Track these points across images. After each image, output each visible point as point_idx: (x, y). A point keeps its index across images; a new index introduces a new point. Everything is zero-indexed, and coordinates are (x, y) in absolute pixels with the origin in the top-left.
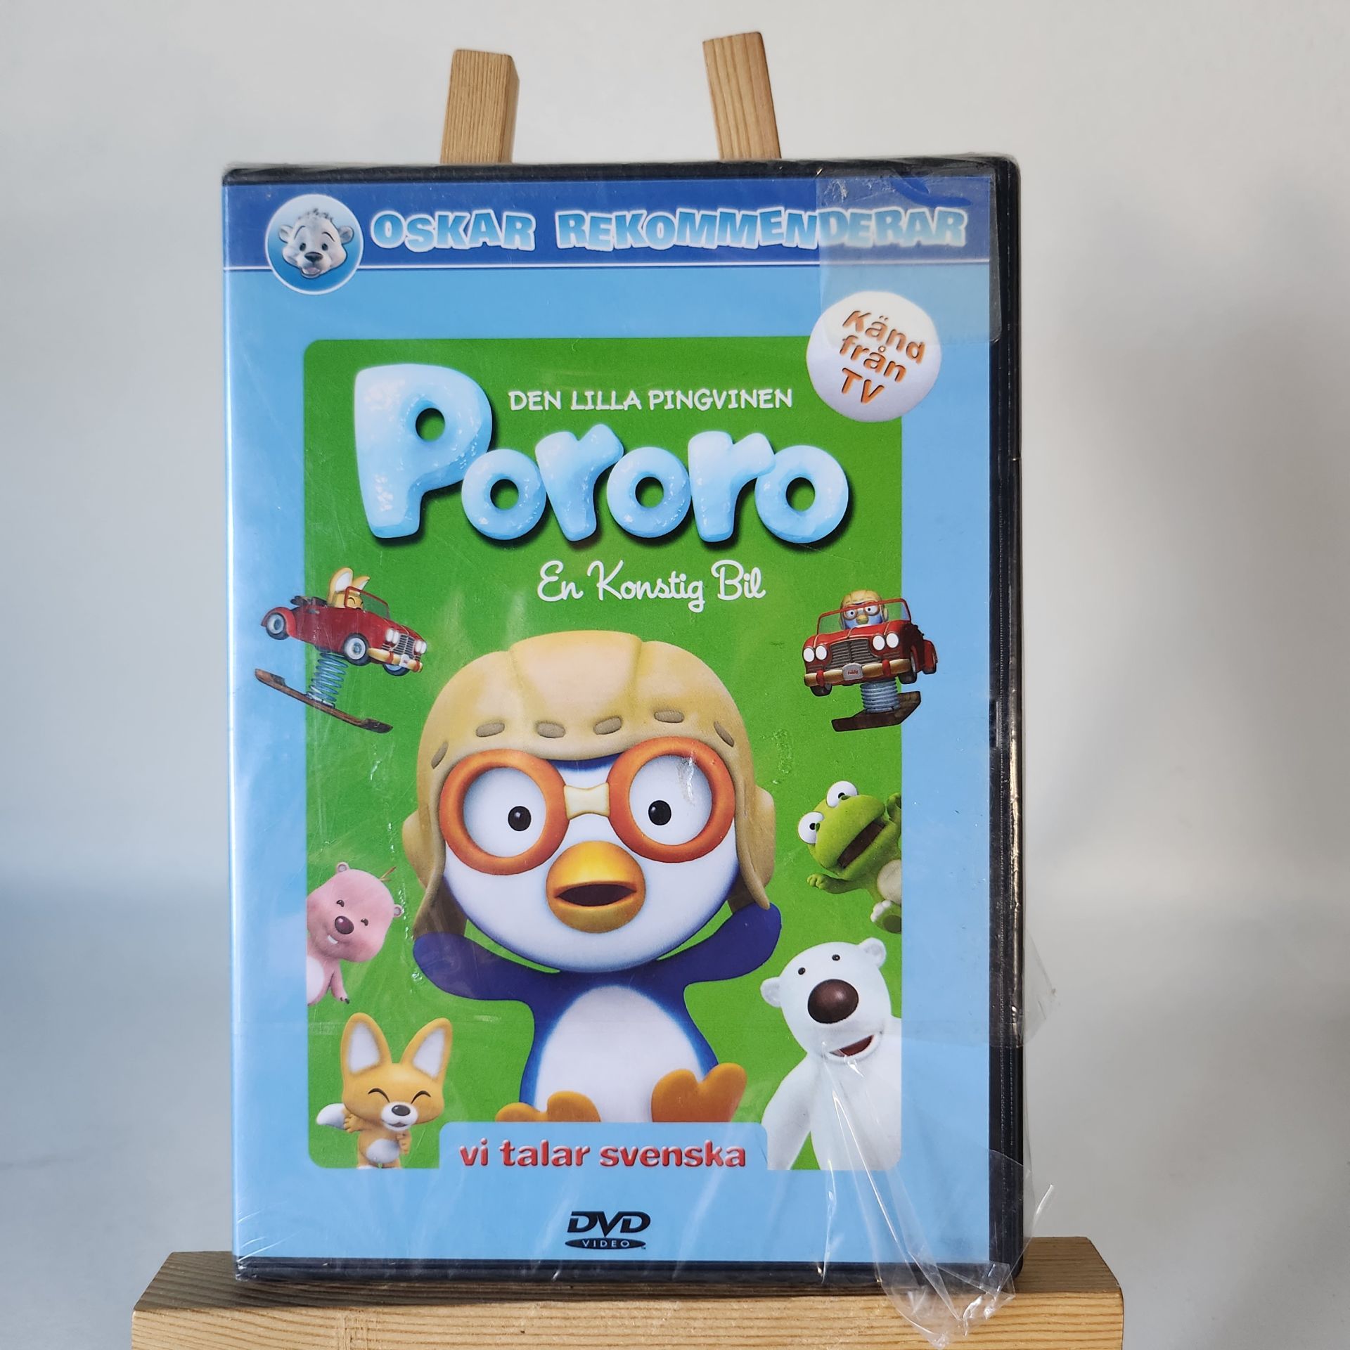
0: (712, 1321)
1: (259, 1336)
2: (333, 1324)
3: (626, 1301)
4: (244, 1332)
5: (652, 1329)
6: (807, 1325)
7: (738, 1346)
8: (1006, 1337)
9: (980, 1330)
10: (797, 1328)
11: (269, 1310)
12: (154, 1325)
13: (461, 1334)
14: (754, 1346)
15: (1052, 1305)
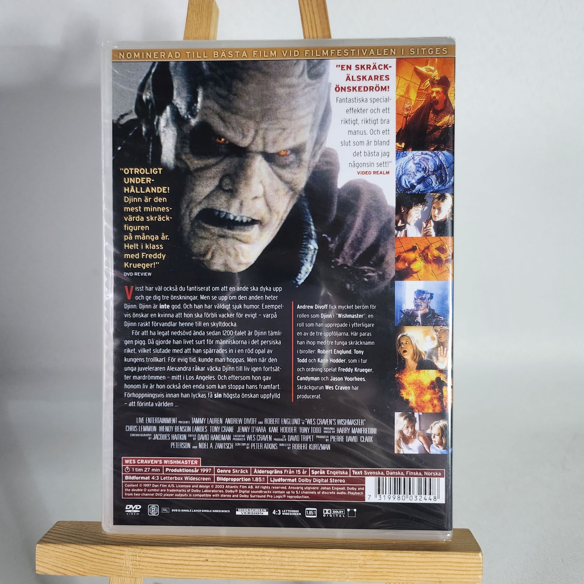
0: (292, 559)
1: (91, 557)
2: (123, 553)
3: (254, 548)
4: (84, 555)
5: (266, 561)
6: (335, 562)
7: (304, 570)
8: (427, 571)
9: (415, 567)
10: (331, 563)
11: (95, 546)
12: (46, 550)
13: (180, 560)
14: (311, 571)
15: (449, 558)
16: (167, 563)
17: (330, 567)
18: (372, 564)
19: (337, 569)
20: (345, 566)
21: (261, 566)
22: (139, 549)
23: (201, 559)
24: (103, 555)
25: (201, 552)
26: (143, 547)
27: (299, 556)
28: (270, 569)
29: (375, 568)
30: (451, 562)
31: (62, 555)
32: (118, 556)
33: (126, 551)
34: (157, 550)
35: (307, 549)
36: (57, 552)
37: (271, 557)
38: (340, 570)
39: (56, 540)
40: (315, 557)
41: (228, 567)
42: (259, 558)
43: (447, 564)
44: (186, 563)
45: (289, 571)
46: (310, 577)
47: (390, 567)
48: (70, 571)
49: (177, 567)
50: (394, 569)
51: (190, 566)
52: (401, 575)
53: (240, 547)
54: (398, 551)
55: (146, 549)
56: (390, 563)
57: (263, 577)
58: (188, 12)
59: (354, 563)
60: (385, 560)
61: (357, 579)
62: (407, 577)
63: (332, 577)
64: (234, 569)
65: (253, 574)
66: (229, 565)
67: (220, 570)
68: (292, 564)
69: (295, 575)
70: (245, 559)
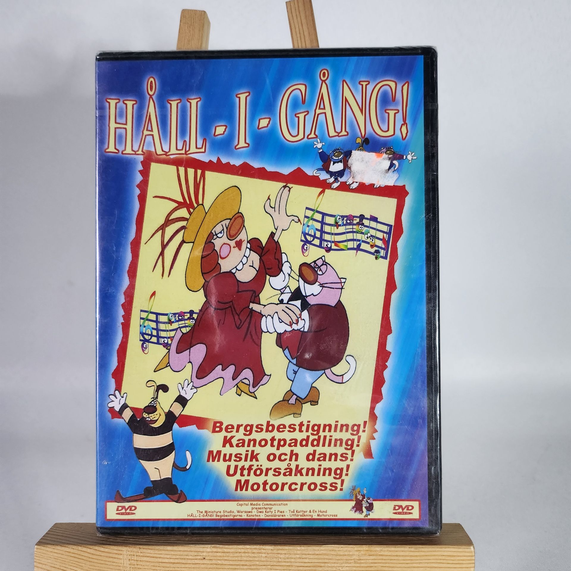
0: (288, 555)
1: (89, 558)
2: (121, 553)
3: (250, 545)
4: (82, 556)
5: (263, 558)
6: (331, 557)
7: (300, 566)
8: (421, 565)
9: (409, 562)
10: (327, 559)
11: (93, 546)
12: (44, 552)
13: (177, 559)
14: (307, 567)
15: (442, 551)
16: (164, 561)
17: (325, 563)
18: (367, 559)
19: (333, 565)
20: (339, 561)
21: (257, 563)
22: (137, 548)
23: (199, 557)
24: (102, 555)
25: (198, 550)
26: (141, 547)
27: (295, 552)
28: (267, 566)
29: (370, 563)
30: (443, 556)
31: (60, 556)
32: (116, 556)
33: (124, 551)
34: (155, 549)
35: (303, 546)
37: (268, 554)
38: (336, 566)
39: (55, 541)
40: (310, 553)
41: (225, 565)
42: (256, 555)
43: (440, 558)
44: (183, 561)
45: (285, 568)
47: (385, 562)
49: (174, 565)
50: (388, 563)
51: (188, 565)
54: (392, 546)
55: (143, 549)
56: (384, 558)
58: (180, 24)
59: (349, 558)
60: (380, 555)
64: (231, 567)
66: (226, 562)
67: (217, 568)
68: (288, 560)
70: (241, 556)
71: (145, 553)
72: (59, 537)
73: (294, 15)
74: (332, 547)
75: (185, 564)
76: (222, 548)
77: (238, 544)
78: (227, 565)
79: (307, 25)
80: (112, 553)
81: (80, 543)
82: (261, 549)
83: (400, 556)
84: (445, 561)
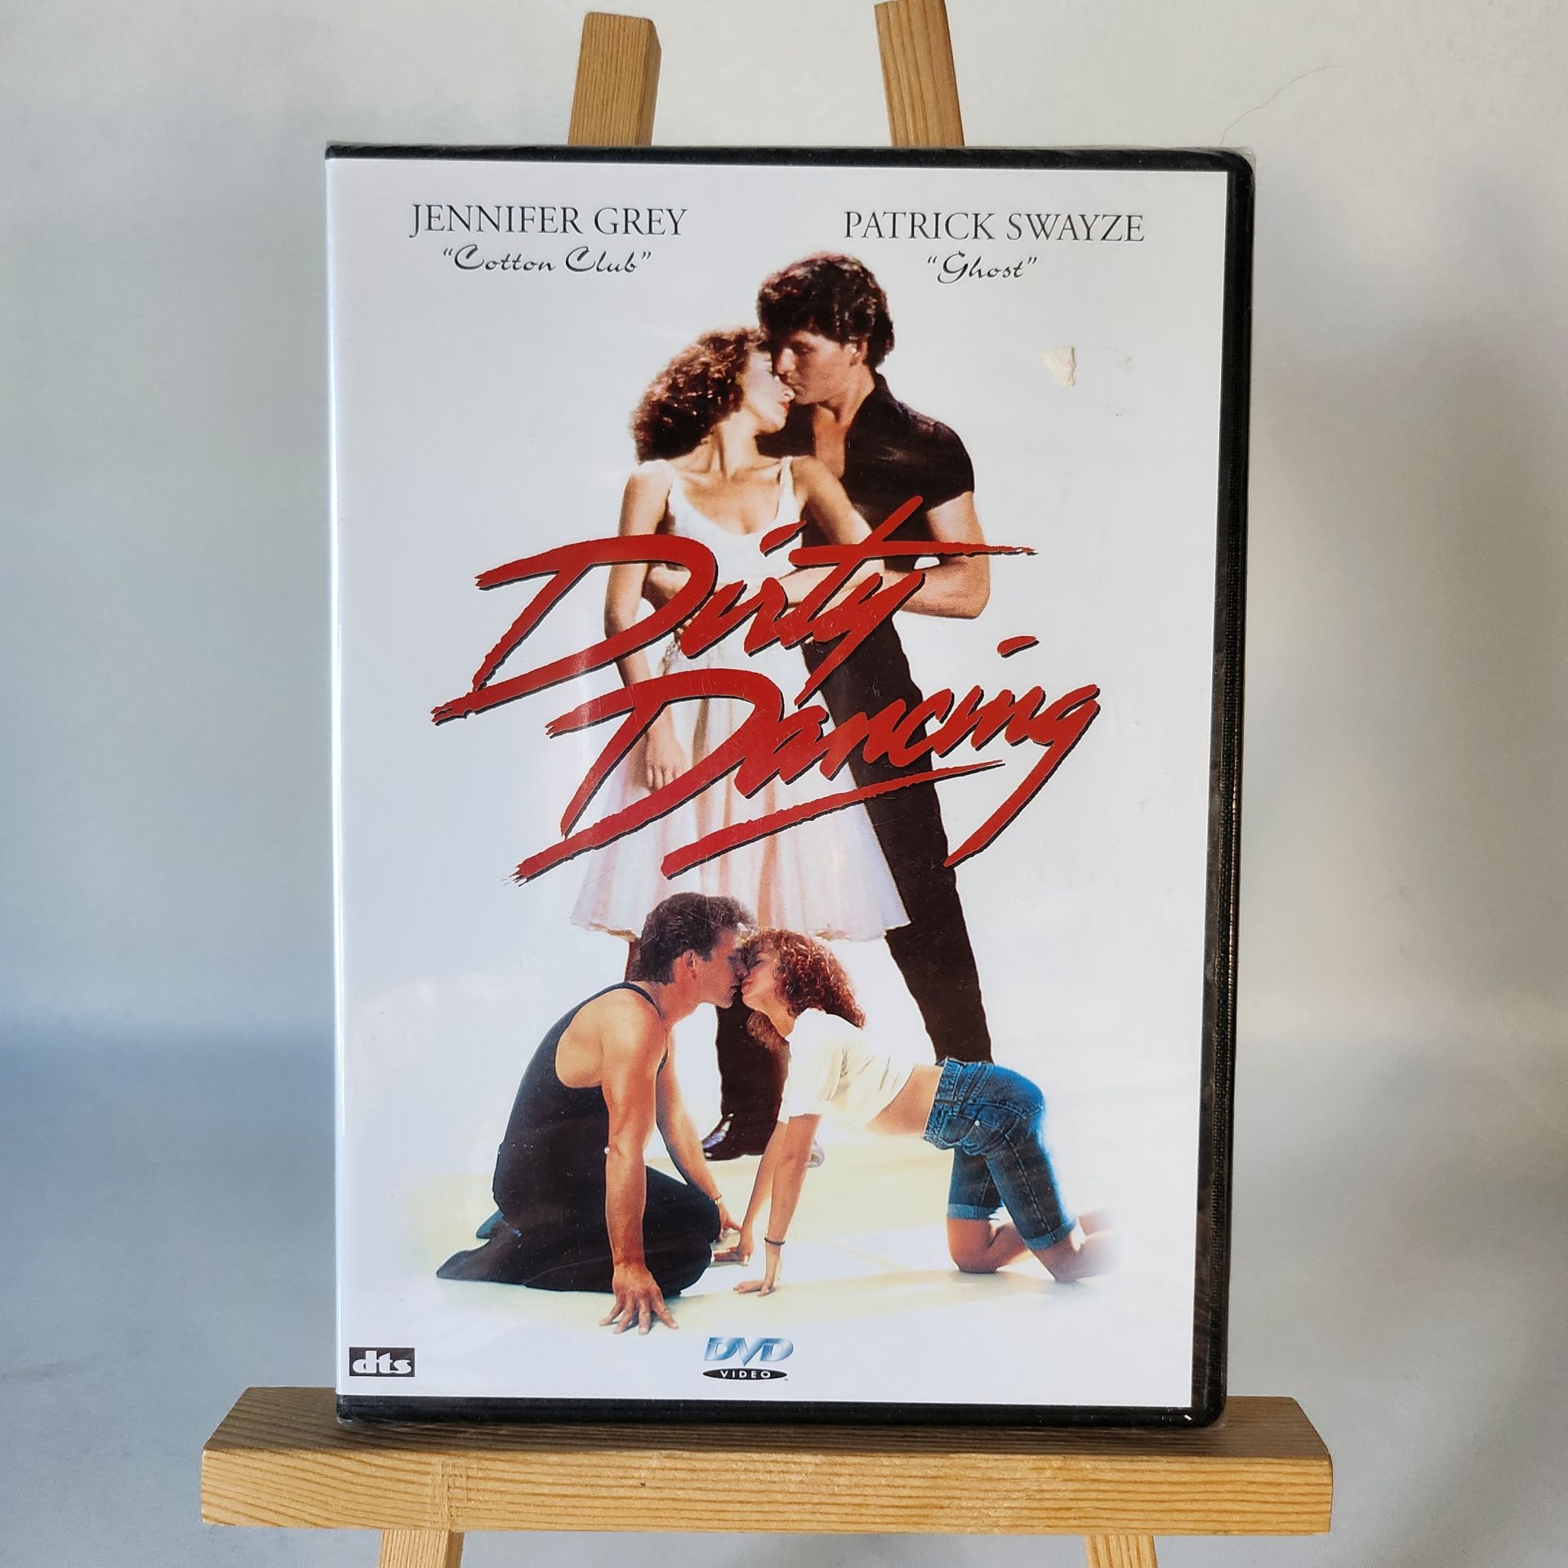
1: (344, 1482)
2: (429, 1470)
3: (761, 1452)
4: (327, 1477)
6: (967, 1486)
7: (889, 1507)
8: (1196, 1506)
9: (1165, 1497)
10: (957, 1488)
11: (356, 1453)
12: (227, 1465)
13: (573, 1485)
14: (906, 1507)
15: (1250, 1472)
17: (954, 1498)
18: (1060, 1490)
19: (970, 1504)
20: (990, 1494)
21: (779, 1497)
22: (469, 1459)
23: (631, 1482)
24: (377, 1474)
25: (627, 1465)
26: (481, 1454)
27: (877, 1470)
28: (804, 1504)
29: (1065, 1500)
30: (1254, 1483)
31: (267, 1476)
32: (415, 1478)
33: (434, 1464)
34: (515, 1461)
35: (896, 1455)
36: (256, 1469)
37: (806, 1475)
38: (978, 1505)
39: (250, 1438)
40: (914, 1473)
41: (697, 1501)
43: (1244, 1488)
44: (589, 1492)
45: (849, 1510)
46: (901, 1523)
47: (1105, 1497)
48: (292, 1517)
49: (563, 1502)
50: (1114, 1500)
51: (601, 1500)
52: (1131, 1515)
53: (727, 1451)
54: (1124, 1458)
55: (486, 1460)
56: (1103, 1487)
57: (783, 1525)
58: (581, 58)
59: (1013, 1487)
60: (1092, 1480)
61: (1021, 1526)
62: (1146, 1520)
63: (957, 1522)
64: (711, 1506)
65: (760, 1516)
66: (699, 1495)
67: (675, 1509)
68: (857, 1491)
69: (864, 1519)
70: (738, 1480)
71: (489, 1470)
72: (264, 1428)
73: (897, 42)
74: (970, 1458)
75: (594, 1497)
76: (691, 1459)
77: (728, 1448)
78: (700, 1501)
79: (933, 73)
80: (405, 1471)
81: (320, 1445)
82: (789, 1462)
83: (1141, 1482)
84: (1257, 1497)
